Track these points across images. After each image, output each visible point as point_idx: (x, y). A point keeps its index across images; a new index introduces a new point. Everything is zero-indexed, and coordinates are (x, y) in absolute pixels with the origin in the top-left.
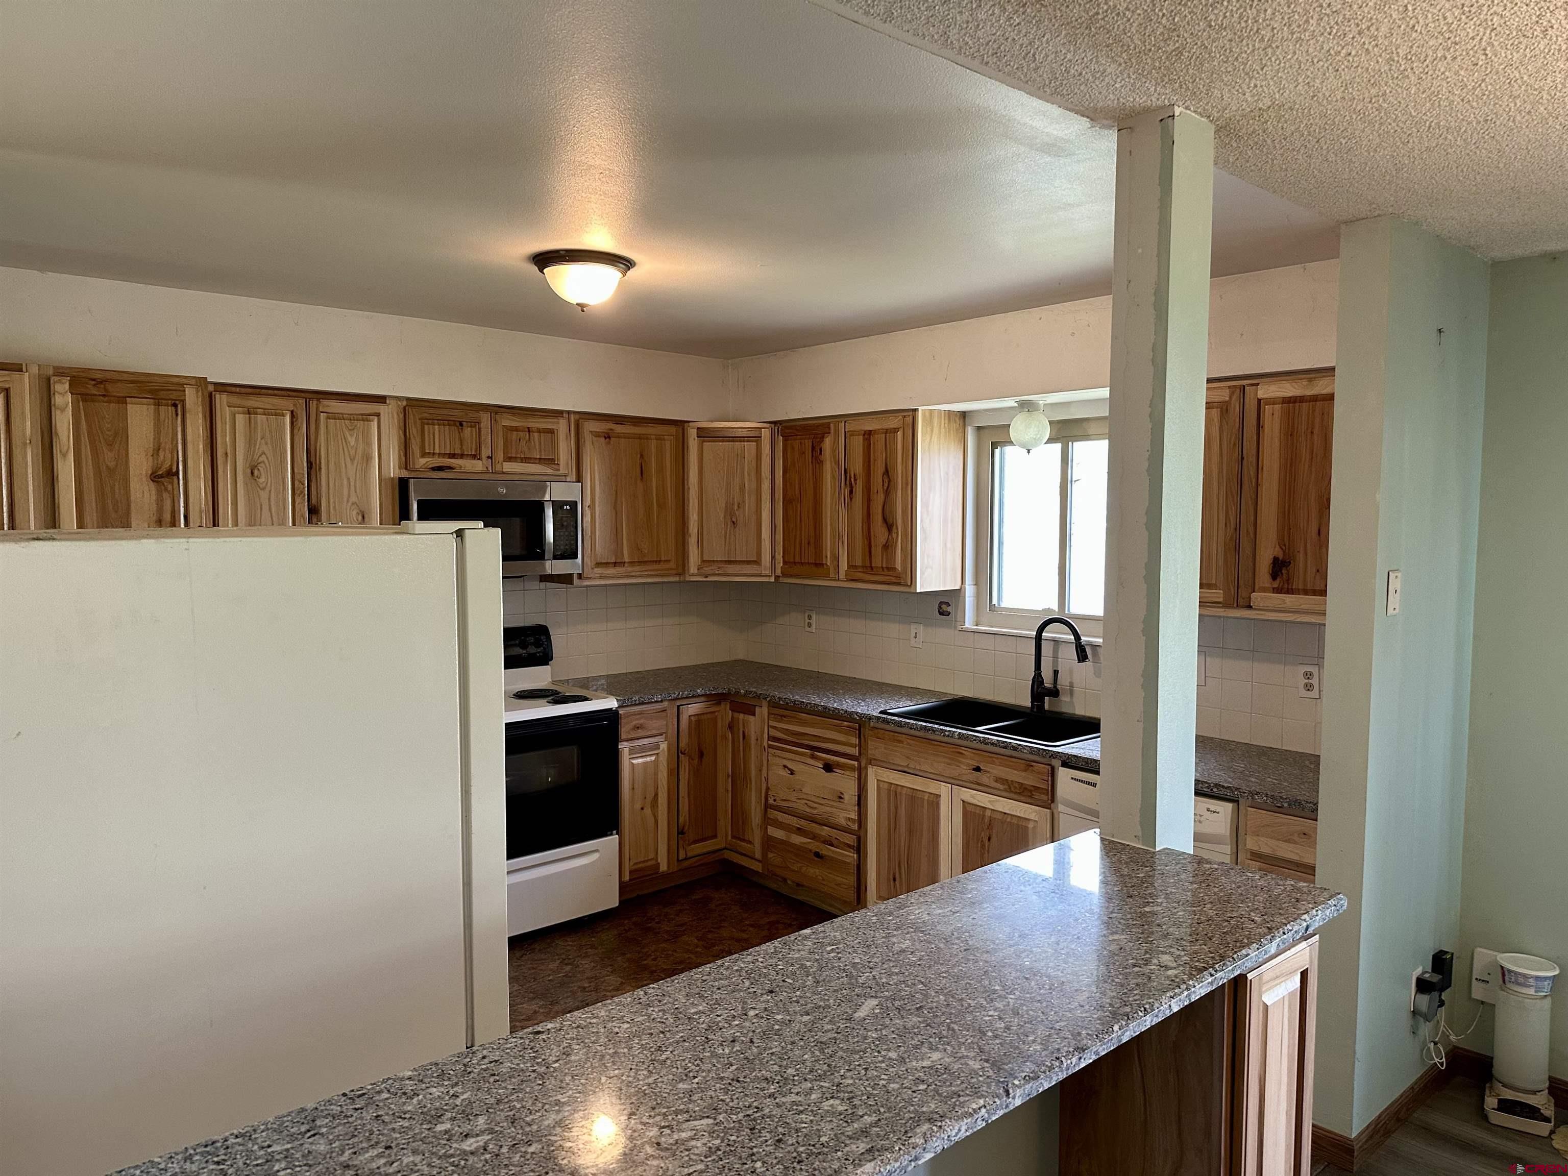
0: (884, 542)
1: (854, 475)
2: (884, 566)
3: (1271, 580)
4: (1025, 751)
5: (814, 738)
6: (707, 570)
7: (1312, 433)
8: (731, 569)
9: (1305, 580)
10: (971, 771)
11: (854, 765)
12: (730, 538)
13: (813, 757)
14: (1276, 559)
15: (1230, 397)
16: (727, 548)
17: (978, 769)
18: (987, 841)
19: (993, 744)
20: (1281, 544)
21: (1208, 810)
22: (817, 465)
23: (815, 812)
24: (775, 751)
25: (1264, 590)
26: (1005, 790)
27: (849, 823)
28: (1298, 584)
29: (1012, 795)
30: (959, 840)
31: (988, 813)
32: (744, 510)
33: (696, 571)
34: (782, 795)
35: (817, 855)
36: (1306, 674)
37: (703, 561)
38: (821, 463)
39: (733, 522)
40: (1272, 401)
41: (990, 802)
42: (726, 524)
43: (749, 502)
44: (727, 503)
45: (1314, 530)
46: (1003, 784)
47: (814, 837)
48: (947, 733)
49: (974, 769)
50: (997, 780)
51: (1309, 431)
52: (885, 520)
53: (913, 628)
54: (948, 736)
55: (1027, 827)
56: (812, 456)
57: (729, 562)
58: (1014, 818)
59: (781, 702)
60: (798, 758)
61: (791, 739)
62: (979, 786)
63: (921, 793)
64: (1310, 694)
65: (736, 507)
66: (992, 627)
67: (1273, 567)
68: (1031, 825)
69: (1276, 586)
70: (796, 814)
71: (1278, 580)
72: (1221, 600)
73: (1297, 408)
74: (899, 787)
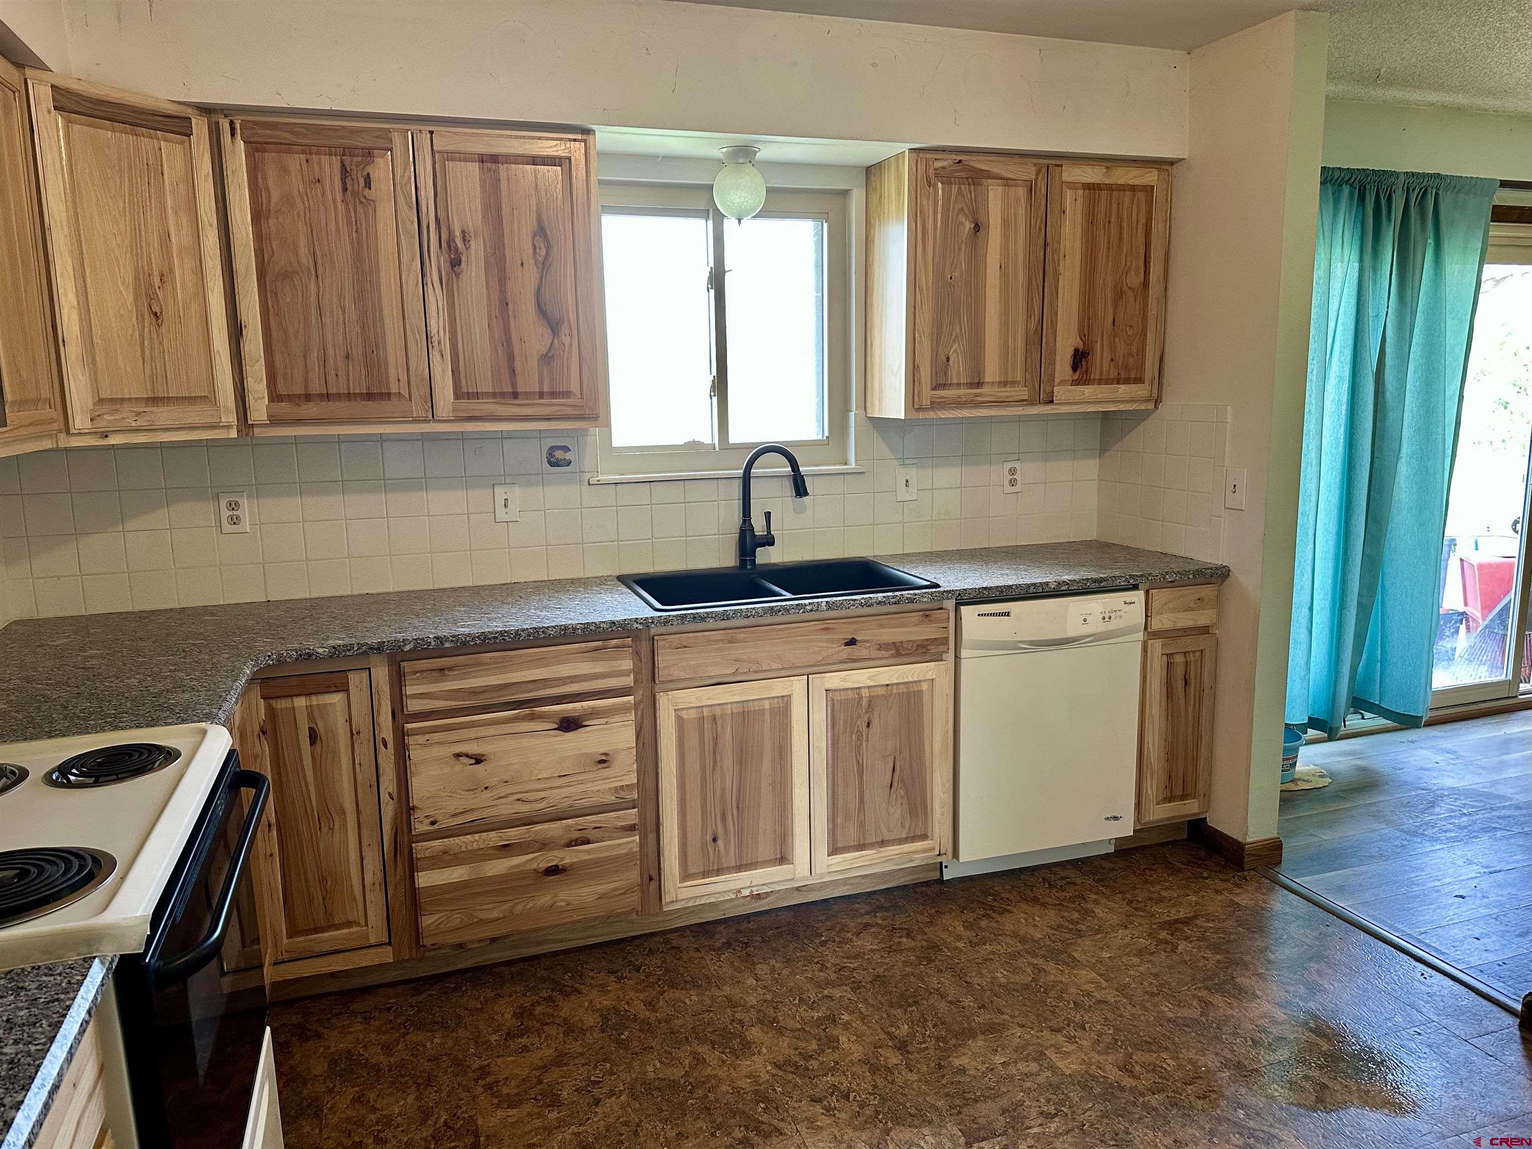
0: (544, 350)
1: (463, 232)
2: (546, 389)
3: (1071, 372)
4: (925, 600)
5: (530, 686)
6: (107, 420)
7: (1109, 222)
8: (164, 415)
9: (1101, 373)
10: (843, 647)
11: (629, 702)
12: (152, 349)
13: (532, 717)
14: (1076, 351)
15: (1037, 175)
16: (148, 372)
17: (852, 642)
18: (865, 727)
19: (880, 603)
20: (1082, 335)
21: (1125, 603)
22: (360, 209)
23: (543, 804)
24: (427, 736)
25: (1062, 383)
26: (892, 656)
27: (622, 794)
28: (1095, 374)
29: (905, 660)
30: (821, 744)
31: (865, 693)
32: (174, 289)
33: (88, 424)
34: (453, 805)
35: (553, 871)
36: (1010, 470)
37: (101, 401)
38: (369, 204)
39: (155, 314)
40: (1072, 186)
41: (869, 678)
42: (141, 318)
43: (182, 274)
44: (137, 271)
45: (1110, 321)
46: (887, 650)
47: (544, 845)
48: (808, 608)
49: (847, 644)
50: (881, 647)
51: (1107, 219)
52: (542, 311)
53: (500, 493)
54: (811, 610)
55: (922, 691)
56: (345, 190)
57: (154, 401)
58: (901, 686)
59: (447, 645)
60: (491, 731)
61: (468, 703)
62: (853, 663)
63: (756, 703)
64: (1015, 489)
65: (157, 282)
66: (623, 475)
67: (1074, 359)
68: (925, 687)
69: (1076, 378)
70: (490, 827)
71: (1078, 372)
72: (1026, 397)
73: (1097, 195)
74: (718, 708)
